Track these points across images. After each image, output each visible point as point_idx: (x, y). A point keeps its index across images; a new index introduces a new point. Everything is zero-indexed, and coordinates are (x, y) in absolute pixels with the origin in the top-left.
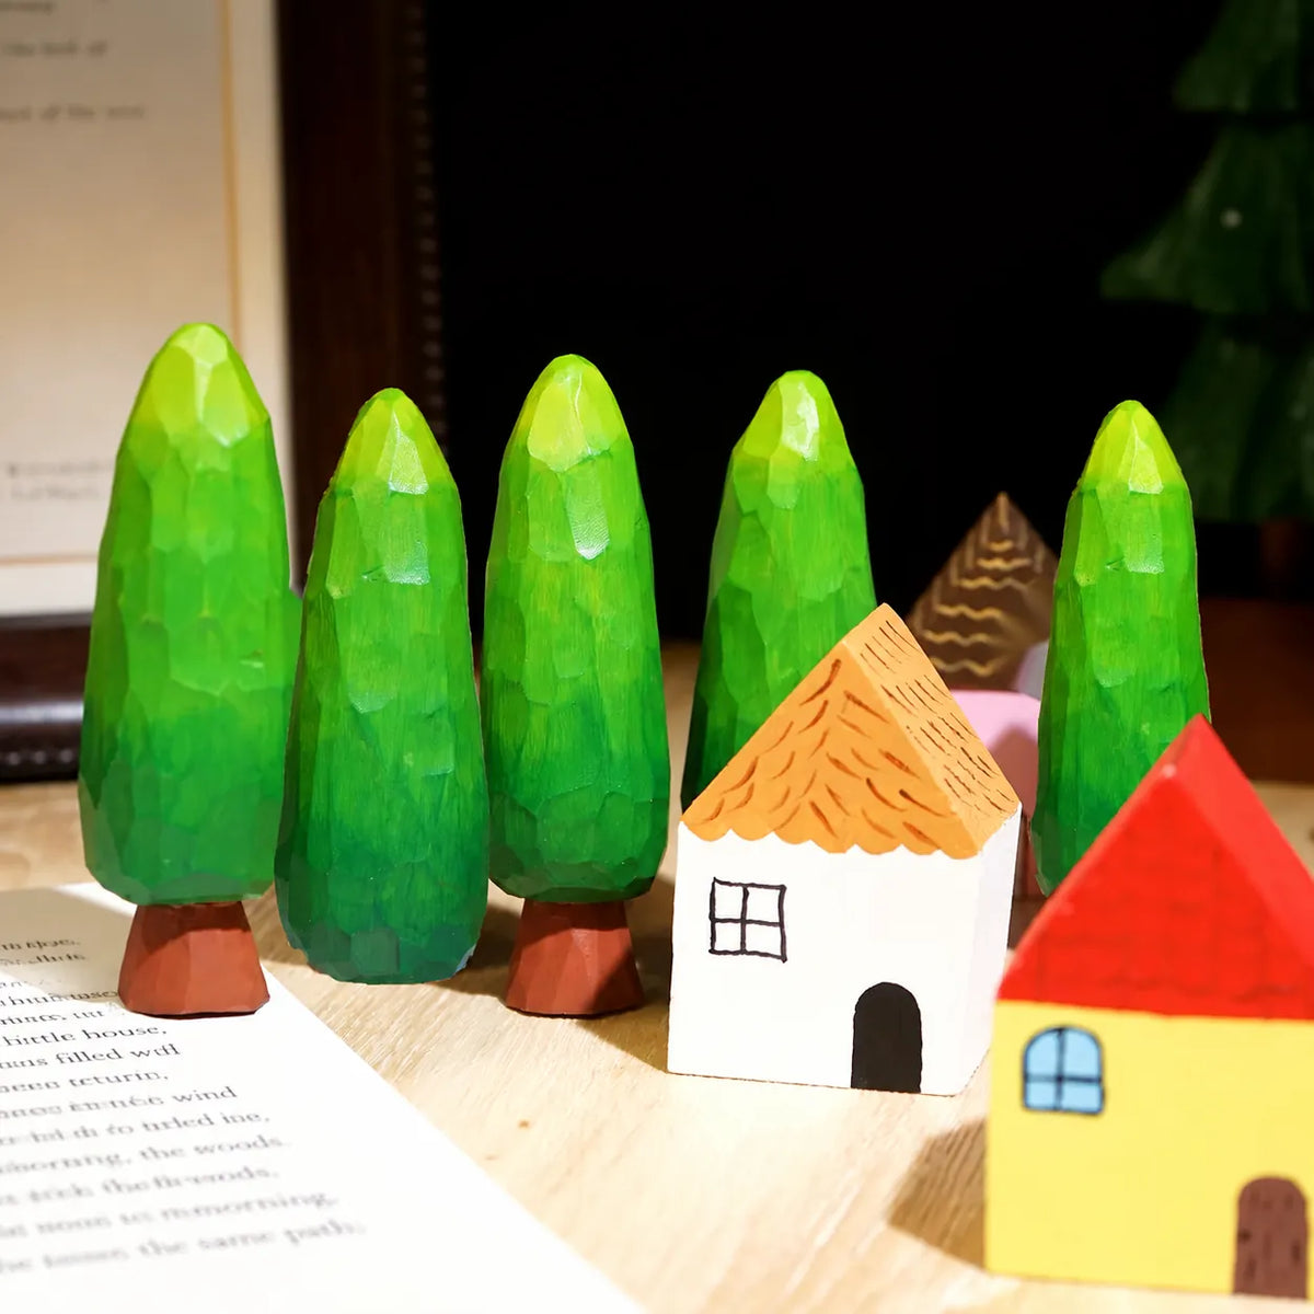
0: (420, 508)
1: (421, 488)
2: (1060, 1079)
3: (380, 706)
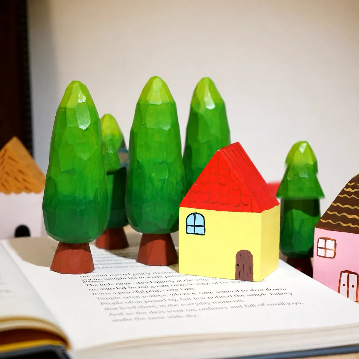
2: (195, 226)
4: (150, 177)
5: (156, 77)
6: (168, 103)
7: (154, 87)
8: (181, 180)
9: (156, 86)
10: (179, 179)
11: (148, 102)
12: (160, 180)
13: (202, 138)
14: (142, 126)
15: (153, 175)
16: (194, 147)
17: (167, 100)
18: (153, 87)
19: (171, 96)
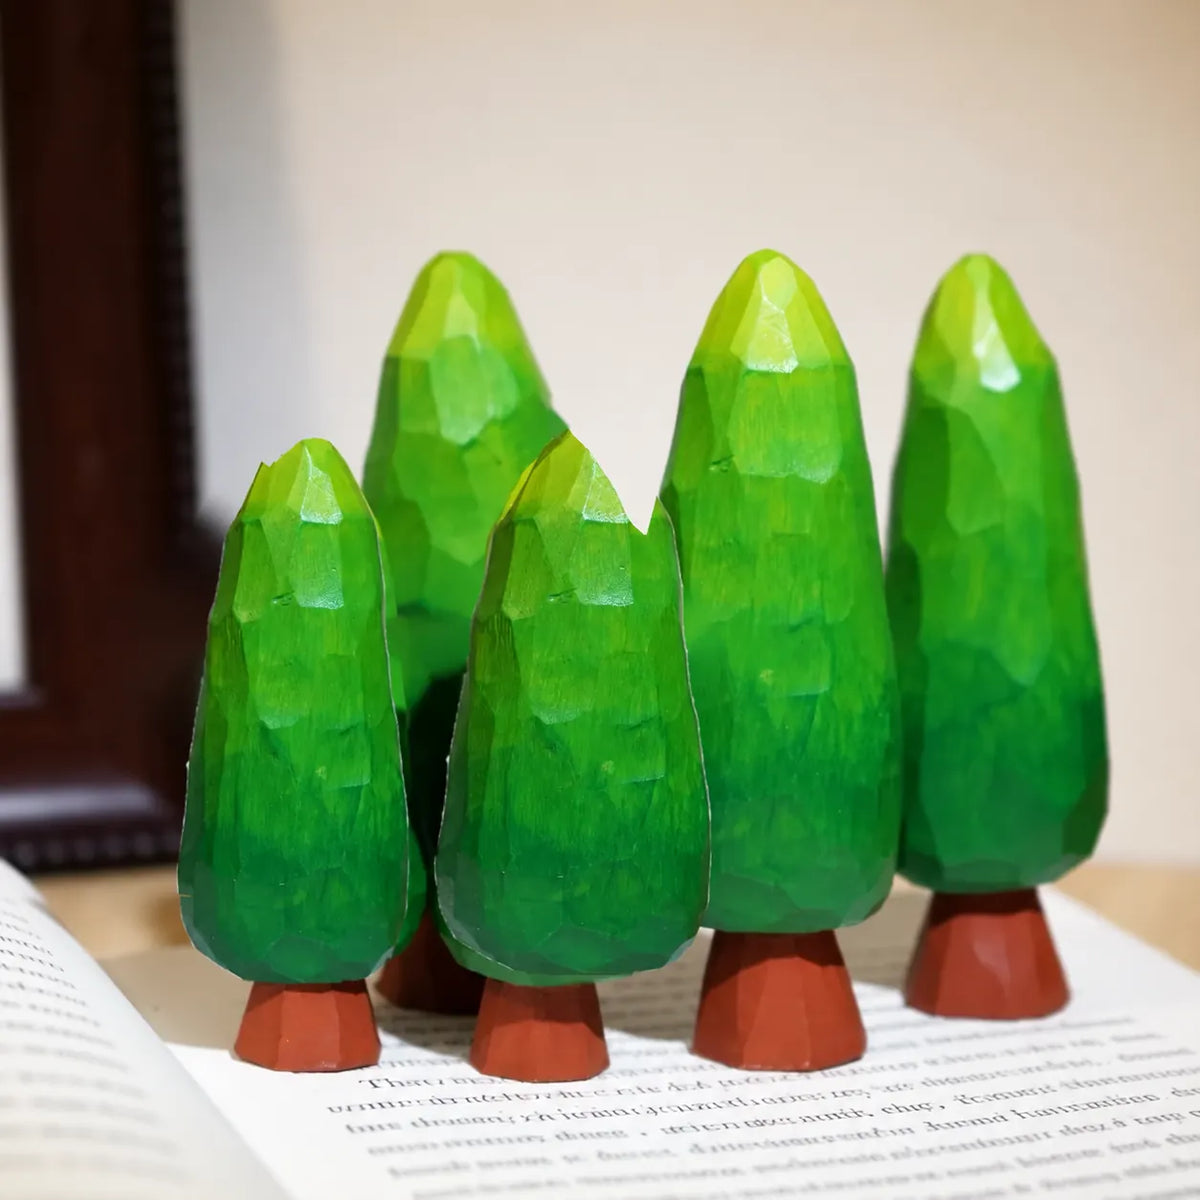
0: (333, 535)
1: (335, 518)
3: (290, 723)
4: (752, 685)
5: (768, 255)
6: (826, 367)
7: (765, 298)
8: (883, 698)
9: (773, 292)
10: (876, 692)
11: (739, 362)
12: (796, 700)
13: (966, 517)
14: (713, 468)
15: (766, 676)
16: (929, 555)
17: (823, 353)
18: (760, 298)
19: (834, 337)
